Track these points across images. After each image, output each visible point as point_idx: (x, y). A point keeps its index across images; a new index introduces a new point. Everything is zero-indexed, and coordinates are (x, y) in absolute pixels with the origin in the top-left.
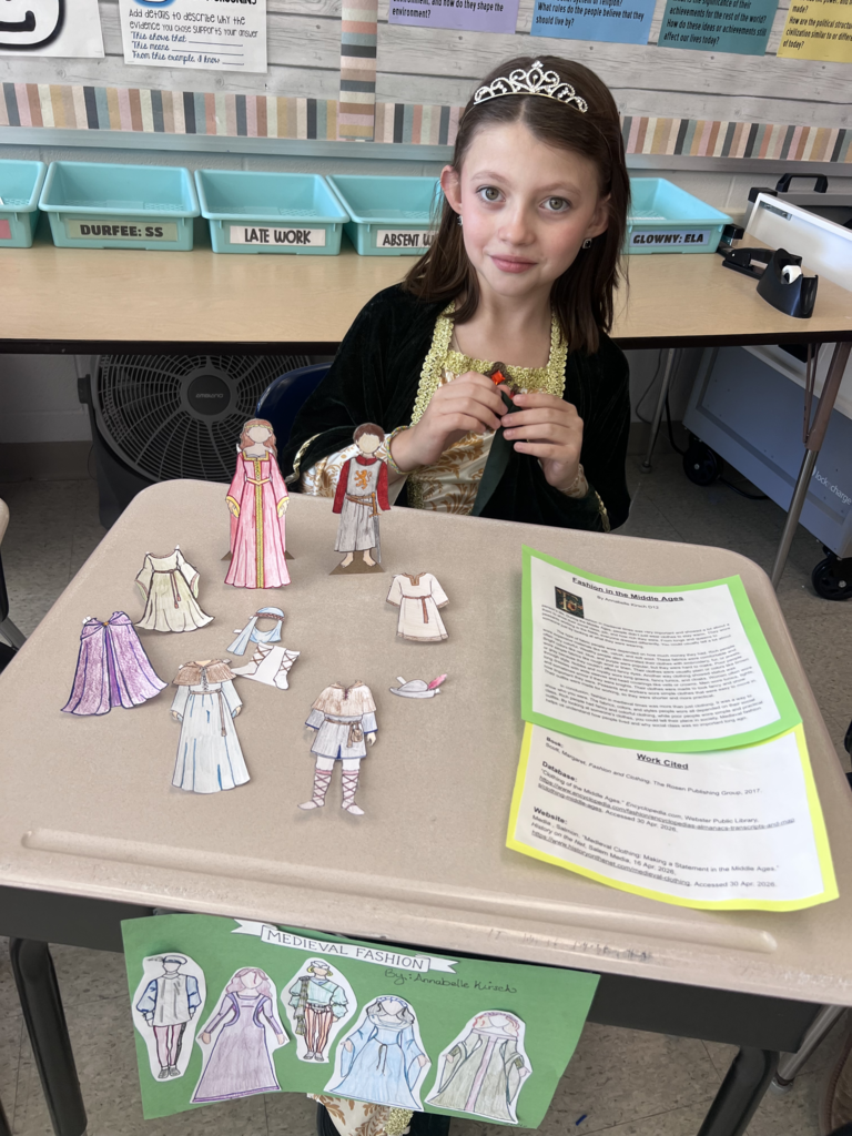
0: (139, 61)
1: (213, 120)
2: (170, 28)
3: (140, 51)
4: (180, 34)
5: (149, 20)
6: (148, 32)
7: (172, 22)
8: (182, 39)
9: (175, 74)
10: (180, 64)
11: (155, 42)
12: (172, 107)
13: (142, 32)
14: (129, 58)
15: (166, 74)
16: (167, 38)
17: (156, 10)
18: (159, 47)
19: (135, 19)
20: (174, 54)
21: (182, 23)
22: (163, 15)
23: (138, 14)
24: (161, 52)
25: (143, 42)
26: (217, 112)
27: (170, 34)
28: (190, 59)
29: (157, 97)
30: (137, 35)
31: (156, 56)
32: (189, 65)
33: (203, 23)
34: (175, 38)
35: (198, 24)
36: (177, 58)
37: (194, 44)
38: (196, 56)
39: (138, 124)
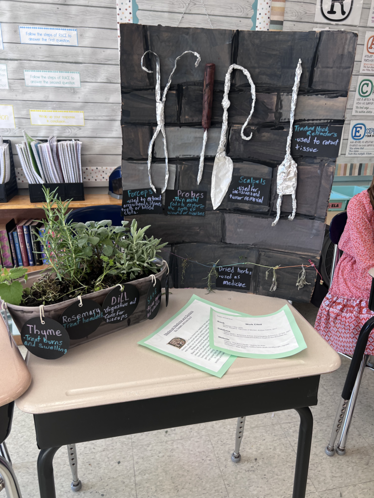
0: (349, 156)
1: (366, 171)
2: (360, 146)
3: (350, 153)
4: (363, 147)
5: (355, 144)
6: (354, 147)
7: (361, 144)
8: (363, 149)
9: (359, 159)
10: (361, 156)
11: (355, 150)
12: (355, 168)
13: (352, 147)
14: (347, 155)
15: (356, 159)
16: (359, 149)
17: (358, 141)
18: (356, 151)
19: (351, 144)
20: (360, 153)
21: (364, 144)
22: (359, 142)
23: (353, 142)
24: (356, 153)
25: (352, 150)
26: (368, 169)
27: (360, 147)
28: (364, 154)
29: (352, 166)
30: (351, 148)
31: (355, 154)
32: (363, 156)
33: (370, 144)
34: (361, 148)
35: (368, 144)
36: (360, 154)
37: (367, 149)
38: (366, 153)
39: (345, 173)
